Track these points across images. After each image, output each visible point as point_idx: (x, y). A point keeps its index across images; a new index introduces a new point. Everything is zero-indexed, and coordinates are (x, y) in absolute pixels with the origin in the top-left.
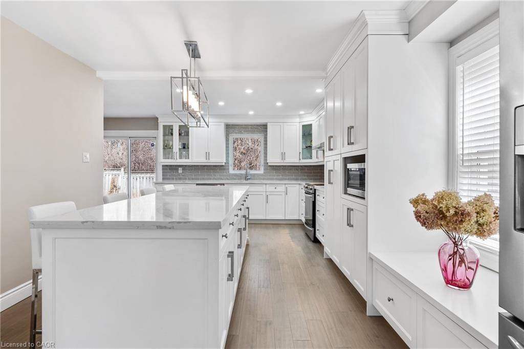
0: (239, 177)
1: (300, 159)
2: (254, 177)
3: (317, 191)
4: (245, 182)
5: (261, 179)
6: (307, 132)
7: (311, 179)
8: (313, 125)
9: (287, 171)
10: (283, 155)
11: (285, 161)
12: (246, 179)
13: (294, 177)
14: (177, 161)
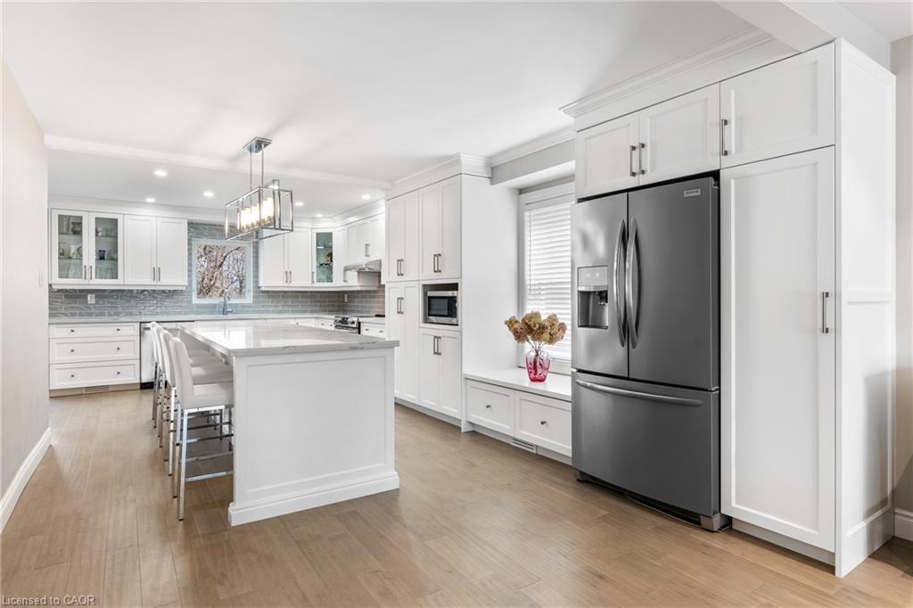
0: (211, 309)
1: (313, 282)
2: (238, 309)
3: (362, 325)
4: (221, 316)
5: (248, 312)
6: (325, 244)
7: (325, 311)
8: (333, 235)
9: (290, 300)
10: (288, 274)
11: (290, 285)
12: (224, 312)
13: (300, 308)
14: (91, 282)
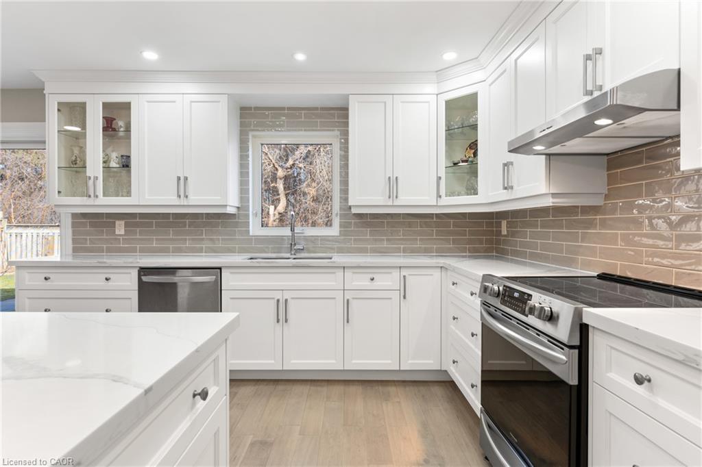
1: (439, 196)
2: (315, 244)
8: (480, 96)
10: (392, 185)
11: (397, 203)
12: (292, 251)
14: (98, 202)
